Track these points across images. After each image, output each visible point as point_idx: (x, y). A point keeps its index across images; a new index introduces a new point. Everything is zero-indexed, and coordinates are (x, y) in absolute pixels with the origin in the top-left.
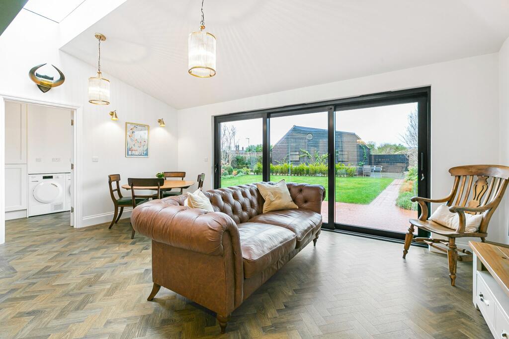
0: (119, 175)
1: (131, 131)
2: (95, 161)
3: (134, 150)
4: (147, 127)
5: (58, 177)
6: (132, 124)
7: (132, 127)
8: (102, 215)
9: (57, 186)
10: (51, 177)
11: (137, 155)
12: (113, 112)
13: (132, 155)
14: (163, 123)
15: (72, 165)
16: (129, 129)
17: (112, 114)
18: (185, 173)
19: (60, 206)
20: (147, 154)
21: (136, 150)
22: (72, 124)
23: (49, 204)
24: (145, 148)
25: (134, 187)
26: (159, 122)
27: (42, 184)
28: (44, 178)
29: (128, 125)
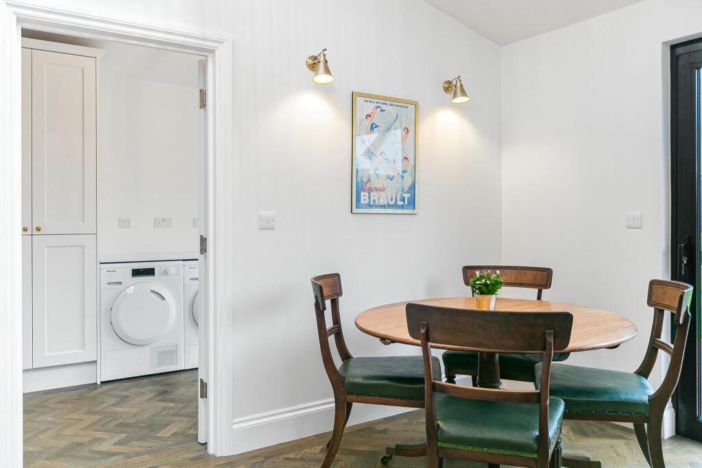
0: (338, 275)
1: (367, 123)
2: (267, 226)
3: (377, 190)
4: (412, 107)
5: (166, 273)
6: (369, 97)
7: (369, 108)
8: (286, 413)
9: (164, 299)
10: (150, 272)
11: (383, 206)
12: (315, 58)
13: (370, 206)
14: (464, 93)
15: (203, 241)
16: (360, 115)
17: (314, 64)
18: (548, 272)
19: (172, 353)
20: (412, 203)
21: (383, 190)
22: (203, 104)
23: (147, 348)
24: (408, 182)
25: (430, 344)
26: (447, 90)
27: (131, 290)
28: (136, 273)
29: (359, 100)
